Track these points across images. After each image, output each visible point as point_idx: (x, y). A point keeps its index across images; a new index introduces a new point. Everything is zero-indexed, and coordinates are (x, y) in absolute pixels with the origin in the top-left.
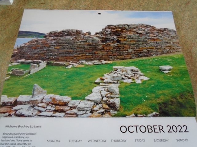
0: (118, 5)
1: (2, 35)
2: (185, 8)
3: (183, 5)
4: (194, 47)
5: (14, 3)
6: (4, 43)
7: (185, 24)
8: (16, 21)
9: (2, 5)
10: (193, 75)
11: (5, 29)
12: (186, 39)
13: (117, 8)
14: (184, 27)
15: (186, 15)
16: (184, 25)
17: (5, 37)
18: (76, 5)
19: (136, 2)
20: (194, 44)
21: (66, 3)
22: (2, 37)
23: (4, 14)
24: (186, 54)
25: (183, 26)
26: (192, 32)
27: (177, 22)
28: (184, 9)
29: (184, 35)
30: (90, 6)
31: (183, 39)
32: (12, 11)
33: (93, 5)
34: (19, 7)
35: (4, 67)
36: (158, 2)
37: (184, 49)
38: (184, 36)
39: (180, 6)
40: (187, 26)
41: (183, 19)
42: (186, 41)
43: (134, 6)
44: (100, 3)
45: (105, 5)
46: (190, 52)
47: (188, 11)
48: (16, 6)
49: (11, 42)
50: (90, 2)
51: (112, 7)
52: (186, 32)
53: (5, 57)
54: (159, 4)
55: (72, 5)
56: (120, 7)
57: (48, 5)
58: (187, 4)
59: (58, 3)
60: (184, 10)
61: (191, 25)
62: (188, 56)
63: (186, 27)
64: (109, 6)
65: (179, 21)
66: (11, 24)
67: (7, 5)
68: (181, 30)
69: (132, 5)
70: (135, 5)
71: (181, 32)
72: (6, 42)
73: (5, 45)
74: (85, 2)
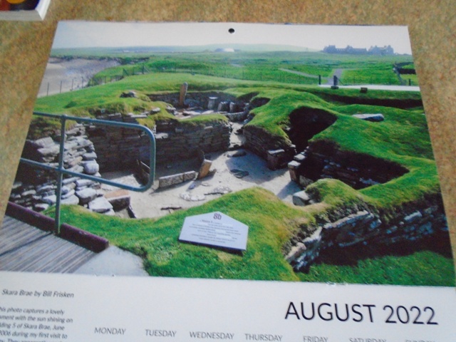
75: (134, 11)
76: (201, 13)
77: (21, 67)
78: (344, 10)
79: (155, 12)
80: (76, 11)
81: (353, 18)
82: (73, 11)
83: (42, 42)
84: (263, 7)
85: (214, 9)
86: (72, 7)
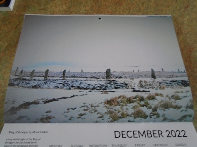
1: (4, 42)
3: (183, 9)
4: (192, 52)
5: (14, 9)
6: (6, 51)
8: (16, 27)
9: (2, 11)
11: (6, 36)
13: (117, 13)
17: (7, 44)
19: (136, 6)
20: (193, 48)
21: (66, 8)
22: (4, 45)
32: (12, 17)
33: (93, 11)
34: (20, 13)
38: (183, 41)
39: (180, 10)
42: (185, 46)
44: (100, 8)
47: (187, 15)
49: (13, 50)
50: (90, 7)
51: (112, 11)
53: (7, 65)
54: (159, 8)
56: (119, 12)
58: (186, 8)
59: (57, 9)
61: (190, 29)
67: (7, 12)
69: (131, 9)
73: (7, 52)
74: (85, 7)
75: (51, 7)
76: (79, 7)
77: (4, 31)
78: (138, 5)
79: (60, 6)
80: (26, 7)
81: (142, 8)
82: (25, 6)
83: (12, 20)
84: (105, 4)
85: (85, 5)
86: (24, 5)
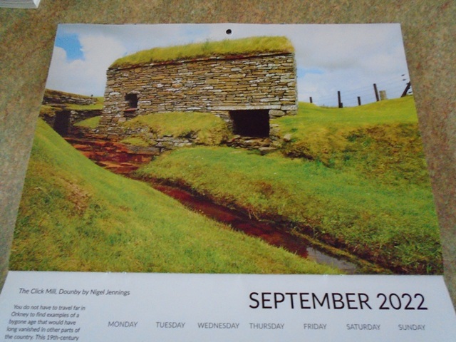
0: (280, 11)
2: (438, 17)
7: (436, 57)
10: (447, 180)
12: (435, 93)
14: (433, 64)
15: (438, 35)
16: (431, 59)
18: (181, 9)
23: (20, 29)
24: (433, 129)
25: (430, 63)
26: (449, 76)
27: (417, 52)
28: (434, 21)
29: (431, 84)
30: (213, 12)
31: (428, 93)
35: (18, 152)
36: (373, 3)
37: (428, 116)
40: (440, 61)
41: (430, 46)
43: (316, 13)
45: (248, 9)
46: (443, 125)
48: (46, 11)
52: (436, 76)
55: (172, 10)
57: (118, 10)
60: (436, 23)
62: (436, 134)
63: (436, 63)
64: (257, 11)
65: (421, 49)
66: (35, 53)
68: (424, 71)
70: (318, 9)
71: (425, 76)
72: (23, 94)
